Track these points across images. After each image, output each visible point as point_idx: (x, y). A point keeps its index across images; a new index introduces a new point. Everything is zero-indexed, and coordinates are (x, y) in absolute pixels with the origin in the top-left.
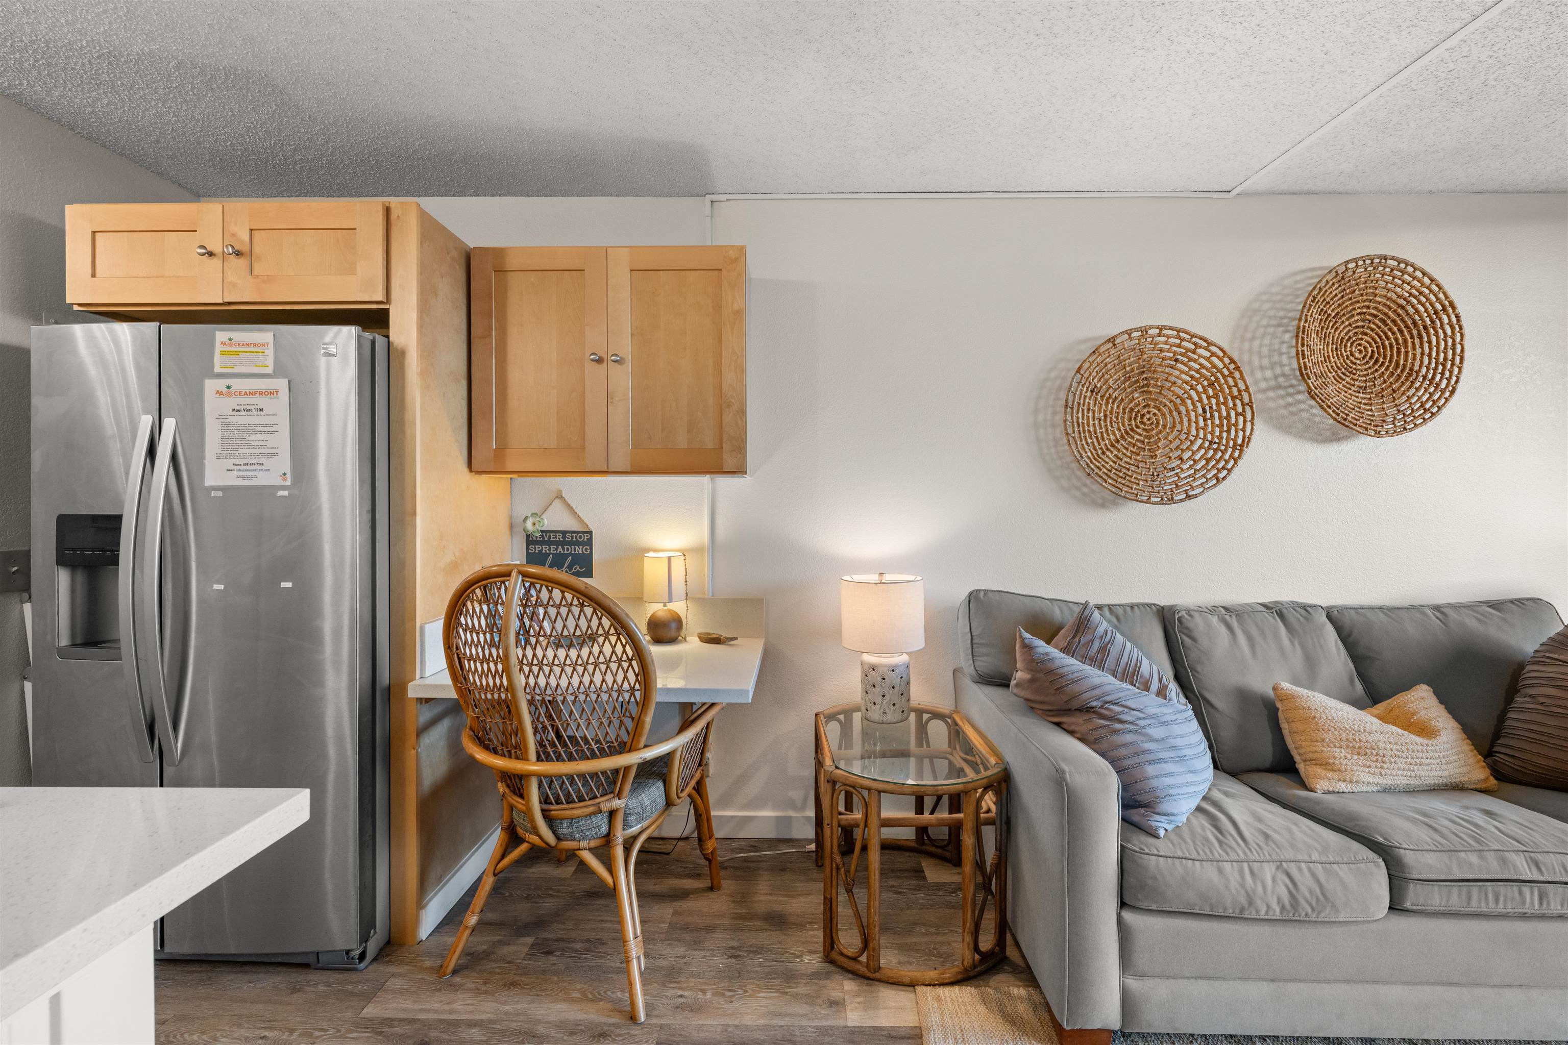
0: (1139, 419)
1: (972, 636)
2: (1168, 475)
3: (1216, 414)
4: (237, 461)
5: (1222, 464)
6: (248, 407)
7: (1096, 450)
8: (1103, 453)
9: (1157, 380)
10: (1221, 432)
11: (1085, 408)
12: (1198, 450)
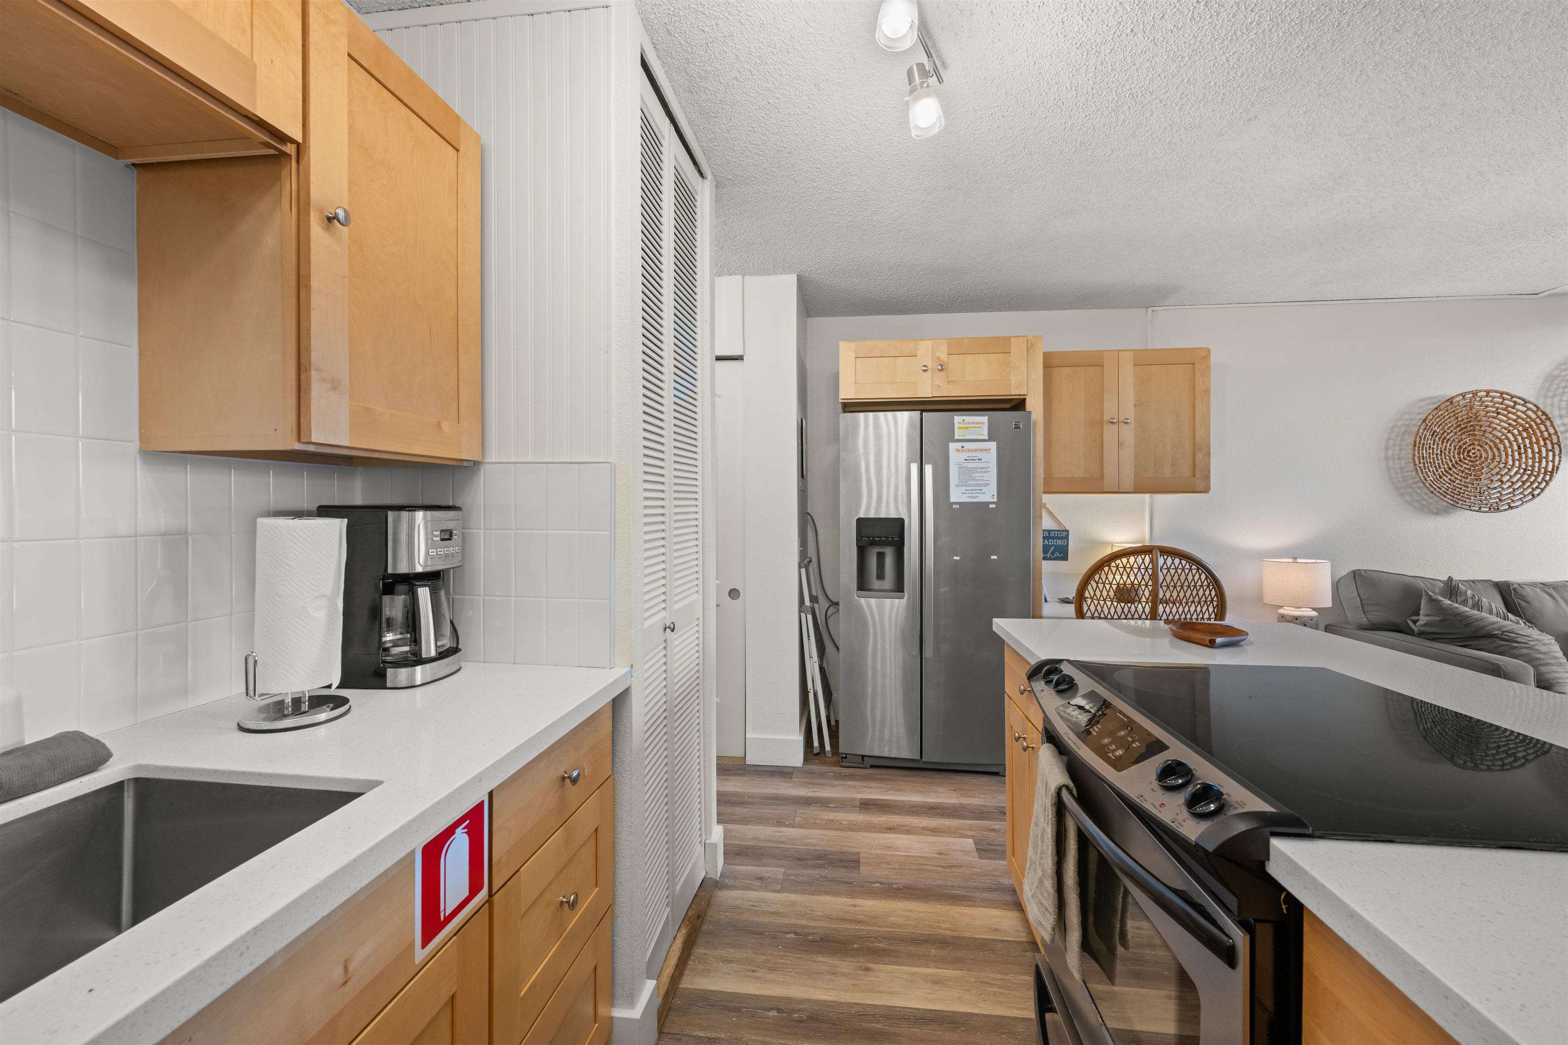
0: (1466, 453)
1: (1361, 599)
2: (1492, 492)
3: (1529, 451)
4: (968, 488)
5: (1536, 484)
6: (973, 458)
7: (1435, 475)
8: (1441, 477)
9: (1481, 426)
10: (1534, 462)
11: (1428, 446)
12: (1514, 475)
